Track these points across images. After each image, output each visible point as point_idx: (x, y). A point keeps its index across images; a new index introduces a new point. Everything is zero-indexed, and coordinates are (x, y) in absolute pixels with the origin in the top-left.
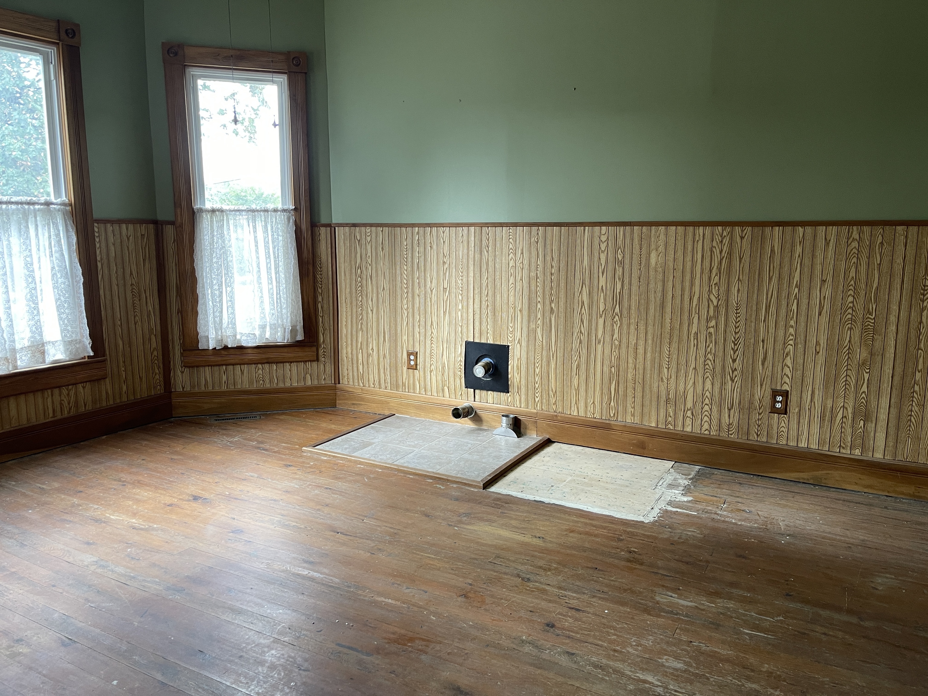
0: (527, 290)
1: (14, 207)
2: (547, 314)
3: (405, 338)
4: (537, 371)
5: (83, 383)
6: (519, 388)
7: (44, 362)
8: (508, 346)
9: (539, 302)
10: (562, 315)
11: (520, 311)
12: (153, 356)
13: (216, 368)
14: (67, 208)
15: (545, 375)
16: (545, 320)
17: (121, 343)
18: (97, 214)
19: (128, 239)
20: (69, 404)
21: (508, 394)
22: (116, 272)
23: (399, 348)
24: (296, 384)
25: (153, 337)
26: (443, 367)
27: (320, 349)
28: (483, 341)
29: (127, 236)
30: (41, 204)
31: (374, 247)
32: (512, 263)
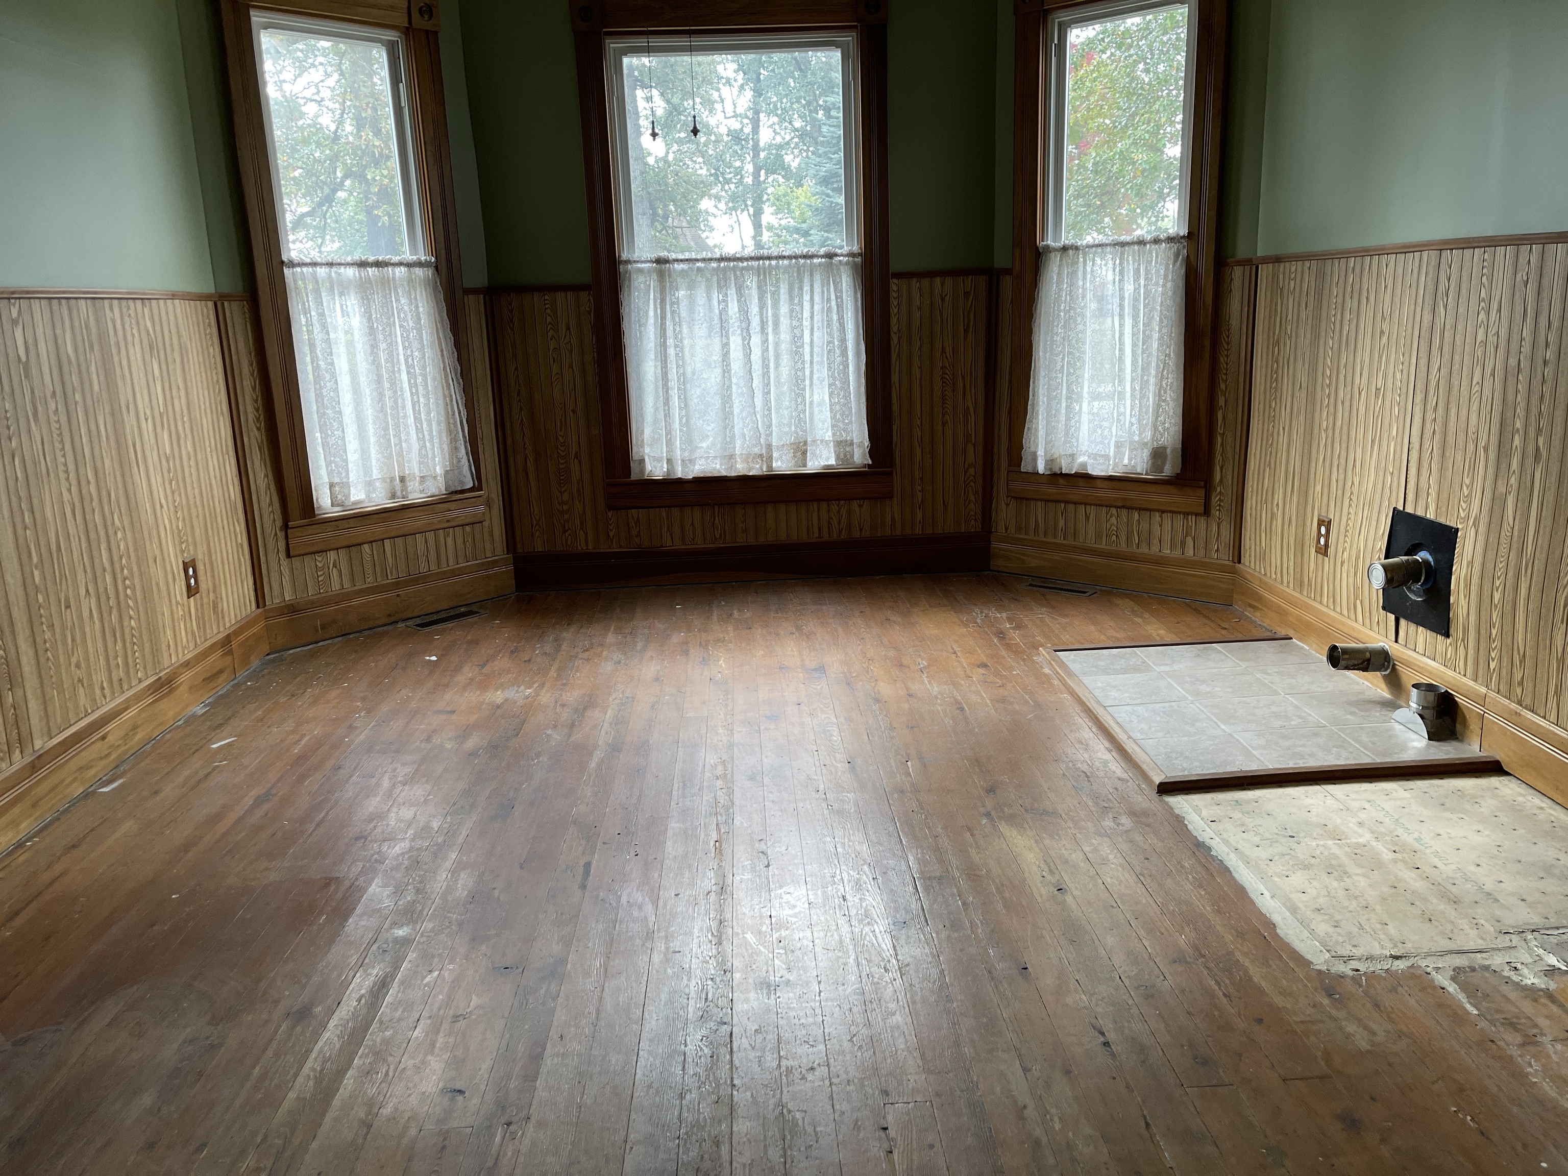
0: (1500, 403)
1: (786, 262)
2: (1530, 461)
3: (1319, 488)
4: (1497, 596)
5: (860, 499)
6: (1466, 631)
7: (805, 465)
8: (1457, 530)
9: (1518, 430)
10: (1555, 468)
11: (1484, 448)
12: (968, 474)
13: (1051, 506)
14: (856, 259)
15: (1508, 608)
16: (1523, 478)
17: (918, 451)
18: (895, 265)
19: (943, 299)
20: (839, 524)
21: (1449, 641)
22: (920, 349)
23: (1309, 509)
24: (1169, 552)
25: (970, 448)
26: (1357, 558)
27: (1214, 494)
28: (1420, 513)
29: (941, 296)
30: (822, 257)
31: (1297, 300)
32: (1481, 337)
